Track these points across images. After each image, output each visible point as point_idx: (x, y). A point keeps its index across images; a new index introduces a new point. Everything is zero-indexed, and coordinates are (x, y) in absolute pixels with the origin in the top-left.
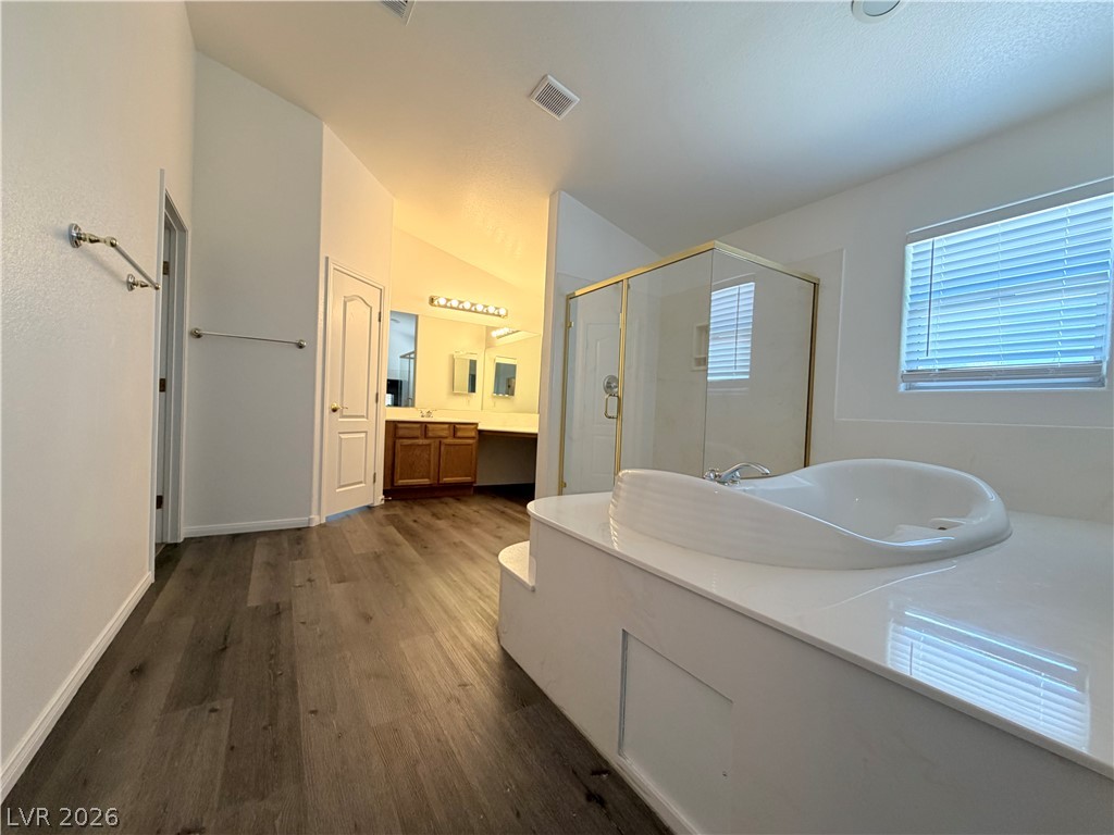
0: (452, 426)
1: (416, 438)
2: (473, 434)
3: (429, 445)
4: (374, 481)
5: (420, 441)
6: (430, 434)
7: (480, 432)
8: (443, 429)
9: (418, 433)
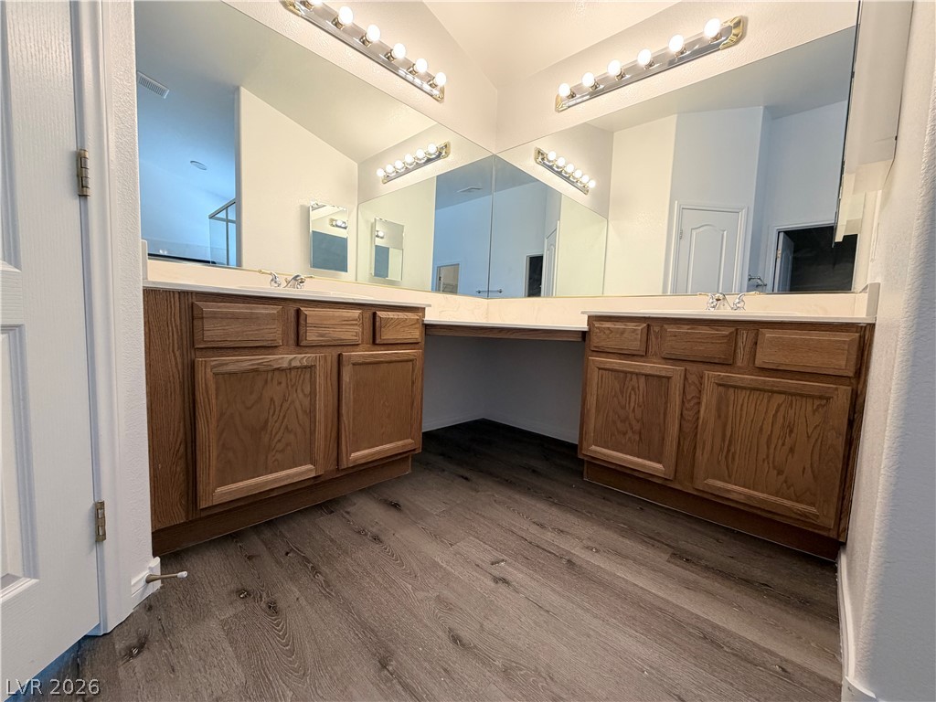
0: (368, 314)
1: (270, 348)
2: (416, 334)
3: (311, 368)
4: (99, 536)
5: (285, 358)
6: (312, 336)
7: (429, 328)
8: (348, 322)
9: (274, 332)
